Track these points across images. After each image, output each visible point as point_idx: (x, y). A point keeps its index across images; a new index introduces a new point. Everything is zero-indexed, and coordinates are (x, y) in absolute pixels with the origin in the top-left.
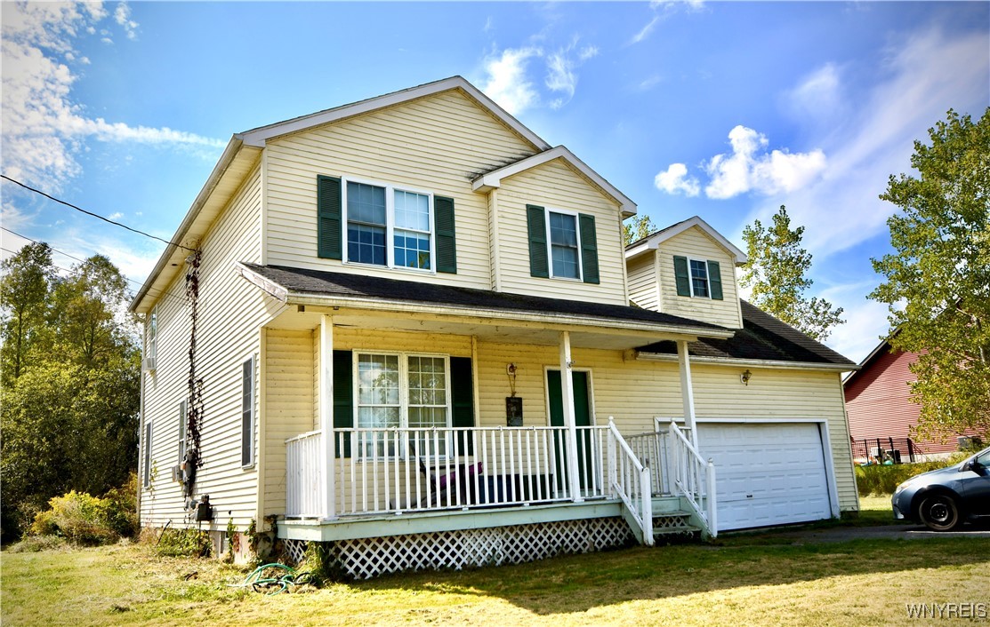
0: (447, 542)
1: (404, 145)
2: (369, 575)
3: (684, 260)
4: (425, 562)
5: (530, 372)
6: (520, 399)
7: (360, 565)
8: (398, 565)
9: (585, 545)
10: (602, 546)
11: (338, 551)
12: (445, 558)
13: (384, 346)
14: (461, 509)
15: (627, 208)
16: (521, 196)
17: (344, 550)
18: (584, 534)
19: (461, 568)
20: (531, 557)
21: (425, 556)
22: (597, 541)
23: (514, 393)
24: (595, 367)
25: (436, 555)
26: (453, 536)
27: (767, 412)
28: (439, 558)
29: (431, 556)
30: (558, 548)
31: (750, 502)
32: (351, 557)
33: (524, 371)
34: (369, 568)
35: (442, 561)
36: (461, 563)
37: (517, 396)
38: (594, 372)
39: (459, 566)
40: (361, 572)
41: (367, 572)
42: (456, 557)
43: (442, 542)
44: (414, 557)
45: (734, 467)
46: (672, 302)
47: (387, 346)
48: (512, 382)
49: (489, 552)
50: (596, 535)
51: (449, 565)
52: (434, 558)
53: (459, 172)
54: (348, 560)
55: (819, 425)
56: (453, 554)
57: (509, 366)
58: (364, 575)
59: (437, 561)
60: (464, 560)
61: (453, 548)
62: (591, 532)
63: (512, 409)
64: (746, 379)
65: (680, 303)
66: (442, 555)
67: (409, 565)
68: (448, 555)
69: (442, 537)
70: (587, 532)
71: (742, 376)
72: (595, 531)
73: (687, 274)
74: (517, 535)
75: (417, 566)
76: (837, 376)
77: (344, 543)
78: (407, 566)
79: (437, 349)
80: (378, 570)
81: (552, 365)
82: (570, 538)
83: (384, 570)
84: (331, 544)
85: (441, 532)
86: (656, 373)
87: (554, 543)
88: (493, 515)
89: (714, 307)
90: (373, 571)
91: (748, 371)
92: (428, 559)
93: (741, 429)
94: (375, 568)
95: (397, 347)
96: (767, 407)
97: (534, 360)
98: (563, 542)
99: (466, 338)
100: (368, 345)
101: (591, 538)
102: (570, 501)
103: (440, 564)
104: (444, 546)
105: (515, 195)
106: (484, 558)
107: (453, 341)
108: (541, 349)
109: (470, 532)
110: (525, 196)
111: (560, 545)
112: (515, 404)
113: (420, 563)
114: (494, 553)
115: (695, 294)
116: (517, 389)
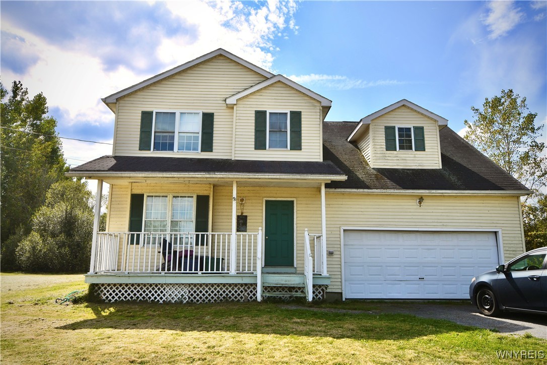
0: (156, 289)
1: (189, 90)
2: (113, 300)
3: (394, 128)
4: (144, 298)
5: (254, 201)
6: (246, 216)
7: (109, 296)
8: (129, 298)
9: (242, 298)
10: (252, 299)
11: (100, 288)
12: (154, 296)
13: (161, 191)
14: (161, 273)
15: (325, 103)
16: (252, 106)
17: (102, 288)
18: (242, 292)
19: (162, 302)
20: (206, 301)
21: (144, 295)
22: (250, 296)
23: (242, 213)
24: (299, 197)
25: (150, 295)
26: (159, 286)
27: (441, 224)
28: (151, 296)
29: (147, 295)
30: (224, 297)
31: (421, 282)
32: (105, 291)
33: (250, 201)
34: (113, 298)
35: (153, 298)
36: (163, 300)
37: (244, 214)
38: (297, 201)
39: (161, 301)
40: (109, 299)
41: (112, 299)
42: (160, 297)
43: (153, 289)
44: (138, 295)
45: (408, 259)
46: (381, 155)
47: (163, 191)
48: (242, 207)
49: (179, 296)
50: (250, 293)
51: (156, 300)
52: (148, 296)
53: (219, 99)
54: (103, 293)
55: (496, 233)
56: (159, 295)
57: (240, 199)
58: (110, 300)
59: (150, 298)
60: (164, 298)
61: (159, 292)
62: (246, 291)
63: (240, 221)
64: (420, 203)
65: (387, 155)
66: (153, 295)
67: (134, 298)
68: (156, 295)
69: (154, 286)
70: (244, 291)
71: (418, 201)
72: (249, 291)
73: (395, 137)
74: (198, 289)
75: (139, 299)
76: (516, 199)
77: (103, 285)
78: (133, 299)
79: (190, 191)
80: (118, 299)
81: (268, 197)
82: (232, 293)
83: (121, 299)
84: (97, 285)
85: (154, 284)
86: (344, 200)
87: (221, 295)
88: (177, 277)
89: (416, 156)
90: (115, 299)
91: (422, 197)
92: (145, 296)
93: (418, 235)
94: (116, 298)
95: (168, 191)
96: (440, 221)
97: (258, 195)
98: (227, 295)
99: (207, 185)
100: (153, 191)
101: (246, 294)
102: (228, 273)
103: (151, 299)
104: (154, 291)
105: (248, 106)
106: (176, 299)
107: (200, 187)
108: (262, 188)
109: (168, 285)
110: (255, 106)
111: (225, 296)
112: (242, 219)
113: (141, 298)
114: (182, 297)
115: (400, 148)
116: (244, 211)
